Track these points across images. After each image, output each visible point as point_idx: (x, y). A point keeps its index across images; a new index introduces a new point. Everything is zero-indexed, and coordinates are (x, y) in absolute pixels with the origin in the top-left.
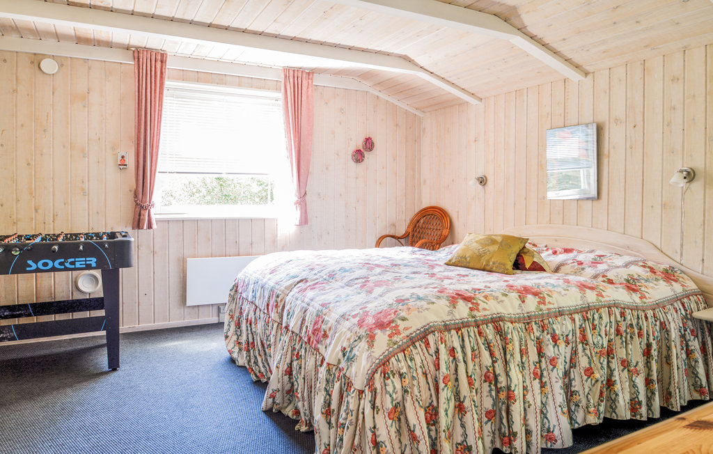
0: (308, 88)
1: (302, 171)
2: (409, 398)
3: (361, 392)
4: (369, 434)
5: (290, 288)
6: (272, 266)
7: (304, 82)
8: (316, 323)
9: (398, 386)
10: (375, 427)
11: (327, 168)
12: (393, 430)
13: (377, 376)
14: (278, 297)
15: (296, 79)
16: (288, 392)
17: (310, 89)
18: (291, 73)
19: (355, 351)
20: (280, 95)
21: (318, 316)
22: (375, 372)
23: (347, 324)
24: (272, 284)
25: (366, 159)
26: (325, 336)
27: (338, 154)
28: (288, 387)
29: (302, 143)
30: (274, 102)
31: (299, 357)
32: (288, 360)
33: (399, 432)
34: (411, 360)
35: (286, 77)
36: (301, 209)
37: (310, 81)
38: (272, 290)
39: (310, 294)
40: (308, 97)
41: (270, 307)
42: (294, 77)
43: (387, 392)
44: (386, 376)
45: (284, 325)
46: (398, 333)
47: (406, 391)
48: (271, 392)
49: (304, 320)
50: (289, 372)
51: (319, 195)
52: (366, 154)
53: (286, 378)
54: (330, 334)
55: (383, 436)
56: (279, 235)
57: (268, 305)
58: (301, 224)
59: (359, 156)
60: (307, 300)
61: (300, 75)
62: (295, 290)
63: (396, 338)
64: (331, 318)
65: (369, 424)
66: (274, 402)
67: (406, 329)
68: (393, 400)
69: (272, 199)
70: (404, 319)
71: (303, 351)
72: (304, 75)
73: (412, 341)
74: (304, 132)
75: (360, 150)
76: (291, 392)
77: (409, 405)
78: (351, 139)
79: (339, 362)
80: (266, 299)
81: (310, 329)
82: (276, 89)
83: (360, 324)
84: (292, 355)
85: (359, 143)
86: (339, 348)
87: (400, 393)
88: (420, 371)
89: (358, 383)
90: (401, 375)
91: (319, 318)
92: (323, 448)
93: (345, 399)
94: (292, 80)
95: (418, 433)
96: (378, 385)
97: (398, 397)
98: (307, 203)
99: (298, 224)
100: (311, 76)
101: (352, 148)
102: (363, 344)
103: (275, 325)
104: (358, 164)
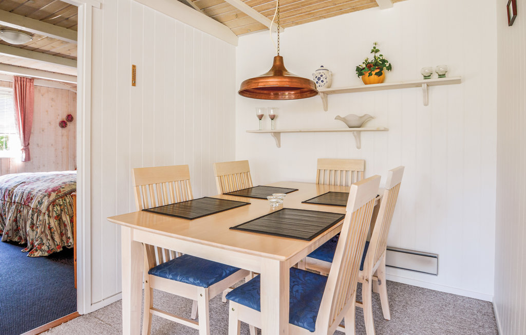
0: (30, 87)
1: (26, 132)
2: (63, 213)
3: (44, 213)
4: (47, 225)
5: (16, 186)
6: (6, 180)
7: (28, 84)
8: (28, 196)
9: (59, 208)
10: (49, 223)
11: (43, 131)
12: (56, 223)
13: (50, 206)
14: (10, 191)
15: (22, 82)
16: (15, 230)
17: (32, 88)
18: (19, 79)
19: (43, 201)
20: (12, 90)
21: (29, 193)
22: (50, 205)
23: (41, 193)
24: (6, 186)
25: (68, 126)
26: (32, 199)
27: (50, 123)
28: (15, 228)
29: (26, 117)
30: (8, 93)
31: (20, 211)
32: (15, 215)
33: (59, 224)
34: (65, 200)
35: (15, 80)
36: (26, 153)
37: (32, 84)
38: (7, 189)
39: (26, 186)
40: (30, 92)
41: (5, 197)
42: (21, 81)
43: (55, 211)
44: (54, 206)
45: (13, 202)
46: (61, 192)
47: (62, 210)
48: (6, 231)
49: (23, 196)
50: (16, 220)
51: (38, 145)
52: (68, 123)
53: (14, 223)
54: (33, 198)
55: (52, 225)
56: (11, 167)
57: (4, 196)
58: (26, 160)
59: (63, 124)
60: (24, 189)
61: (25, 80)
62: (19, 186)
63: (59, 194)
64: (34, 193)
65: (47, 222)
66: (8, 236)
67: (63, 191)
68: (56, 213)
69: (6, 148)
70: (63, 188)
71: (22, 209)
72: (28, 80)
73: (66, 195)
74: (27, 111)
75: (64, 121)
76: (17, 230)
77: (63, 214)
78: (59, 115)
79: (37, 206)
80: (3, 193)
81: (25, 199)
82: (9, 86)
83: (46, 192)
84: (17, 212)
85: (64, 117)
86: (37, 201)
87: (60, 211)
88: (68, 204)
89: (43, 211)
90: (60, 205)
91: (30, 193)
92: (31, 241)
93: (39, 218)
94: (19, 83)
95: (66, 223)
96: (51, 209)
97: (59, 212)
98: (30, 150)
99: (24, 160)
100: (32, 81)
101: (60, 120)
102: (46, 197)
103: (8, 203)
104: (64, 129)
